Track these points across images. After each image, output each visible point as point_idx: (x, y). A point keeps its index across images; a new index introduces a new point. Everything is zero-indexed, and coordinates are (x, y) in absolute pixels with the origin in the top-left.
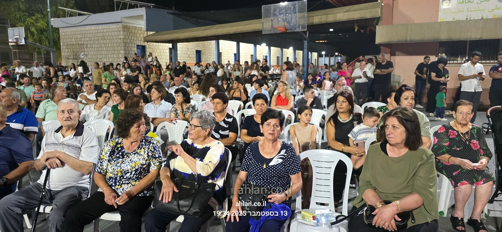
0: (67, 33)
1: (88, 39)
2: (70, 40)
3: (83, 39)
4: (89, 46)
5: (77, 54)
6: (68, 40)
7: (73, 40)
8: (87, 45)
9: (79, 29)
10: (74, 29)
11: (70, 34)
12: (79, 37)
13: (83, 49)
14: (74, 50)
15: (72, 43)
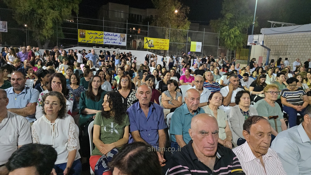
0: (273, 38)
1: (293, 42)
2: (275, 42)
3: (288, 42)
4: (293, 47)
5: (279, 52)
6: (272, 42)
7: (278, 42)
8: (291, 46)
9: (286, 35)
10: (281, 35)
11: (275, 38)
12: (284, 40)
13: (286, 49)
14: (276, 49)
15: (276, 44)
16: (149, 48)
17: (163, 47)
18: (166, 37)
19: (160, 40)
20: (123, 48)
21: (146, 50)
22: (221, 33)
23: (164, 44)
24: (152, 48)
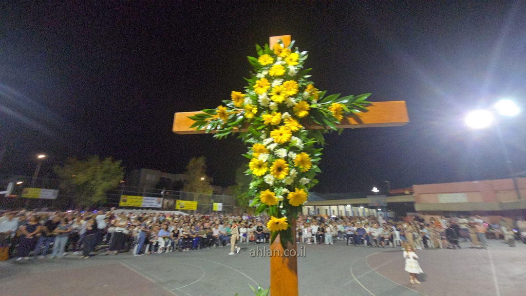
16: (180, 209)
17: (191, 208)
18: (194, 199)
19: (189, 202)
20: (158, 209)
21: (177, 210)
22: (236, 196)
23: (193, 205)
24: (183, 209)
